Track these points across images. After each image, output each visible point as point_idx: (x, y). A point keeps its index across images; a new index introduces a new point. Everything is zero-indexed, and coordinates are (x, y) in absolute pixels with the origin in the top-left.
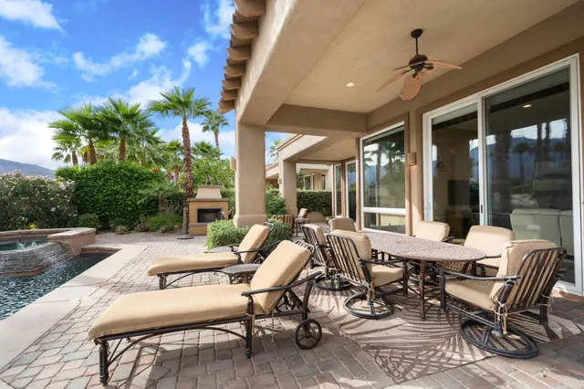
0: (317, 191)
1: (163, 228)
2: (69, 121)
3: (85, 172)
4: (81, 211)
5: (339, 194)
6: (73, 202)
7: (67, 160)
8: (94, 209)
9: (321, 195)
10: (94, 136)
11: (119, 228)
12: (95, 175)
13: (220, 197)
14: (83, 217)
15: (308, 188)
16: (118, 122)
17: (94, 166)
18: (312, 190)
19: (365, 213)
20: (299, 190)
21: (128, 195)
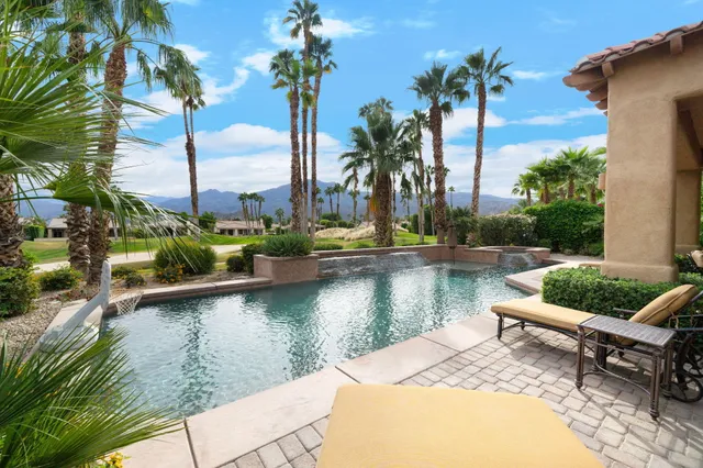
2: (530, 172)
3: (543, 210)
4: (540, 238)
6: (535, 231)
7: (522, 193)
8: (548, 236)
10: (548, 181)
11: (567, 250)
12: (550, 212)
14: (542, 241)
16: (568, 167)
17: (549, 205)
21: (574, 226)
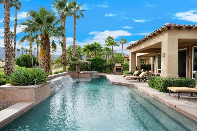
0: (146, 64)
1: (109, 72)
3: (92, 60)
5: (153, 65)
9: (148, 65)
13: (121, 66)
15: (144, 63)
18: (145, 64)
19: (158, 70)
20: (141, 64)
